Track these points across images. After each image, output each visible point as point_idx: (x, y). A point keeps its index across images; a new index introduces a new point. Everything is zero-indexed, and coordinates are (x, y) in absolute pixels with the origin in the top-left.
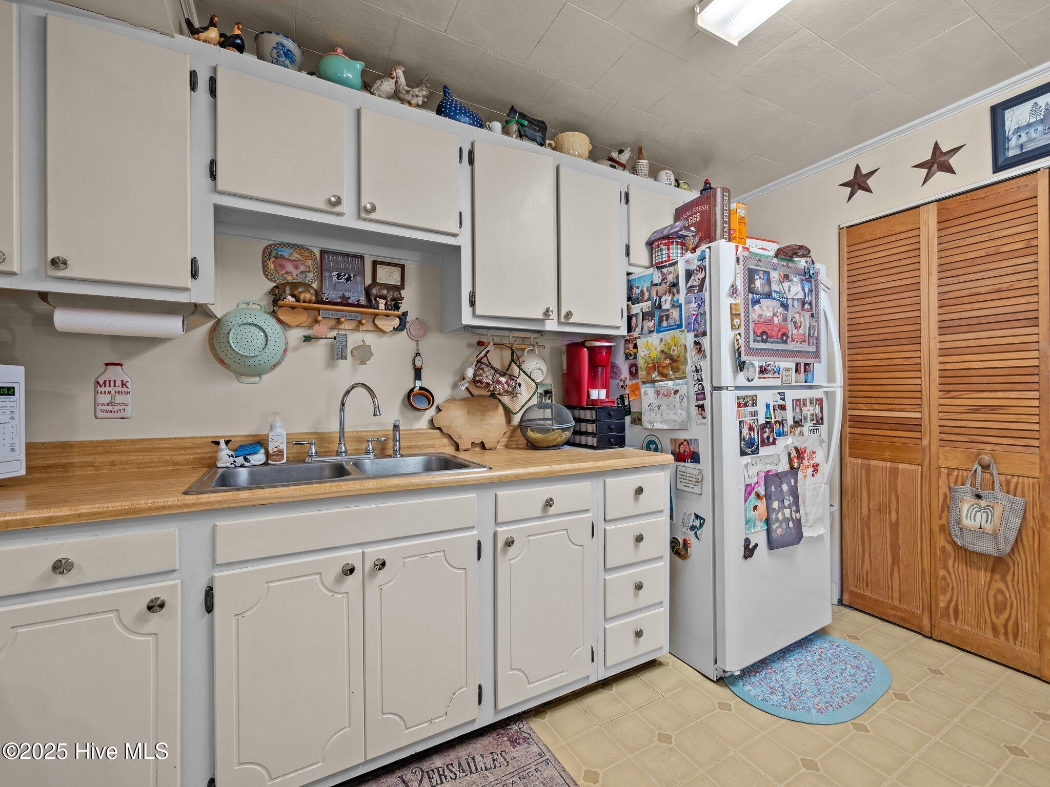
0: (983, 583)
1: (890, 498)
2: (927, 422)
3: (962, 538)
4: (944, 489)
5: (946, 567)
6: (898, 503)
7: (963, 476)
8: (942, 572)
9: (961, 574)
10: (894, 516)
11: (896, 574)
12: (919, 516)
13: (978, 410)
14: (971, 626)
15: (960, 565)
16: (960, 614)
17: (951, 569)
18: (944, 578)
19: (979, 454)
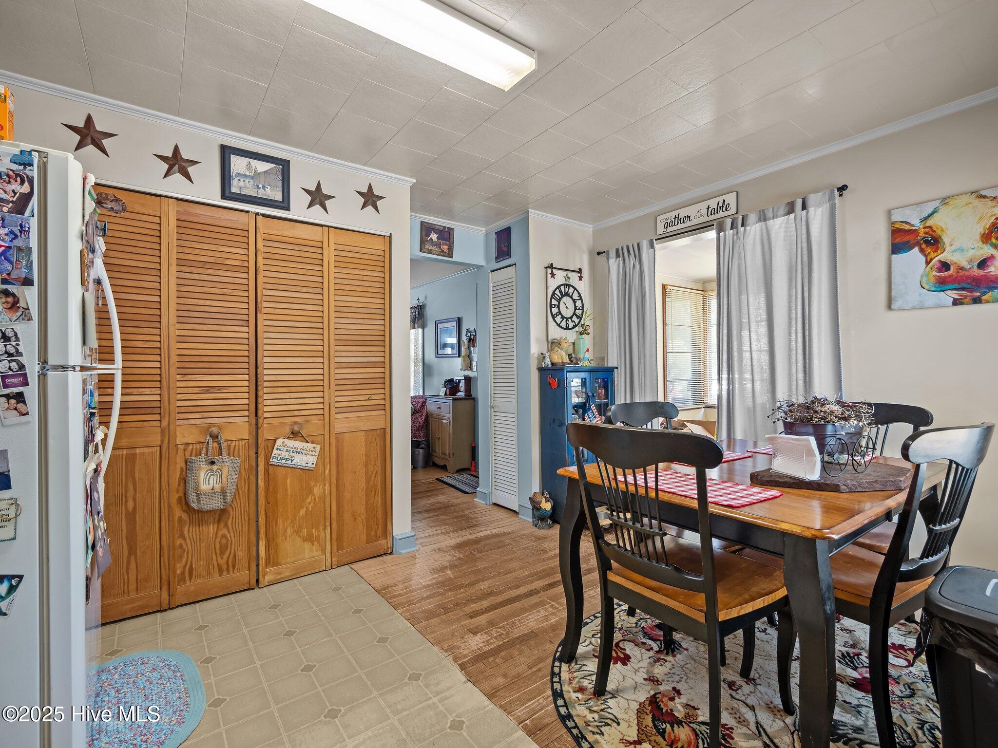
0: (211, 536)
1: (126, 486)
2: (166, 404)
3: (199, 501)
4: (181, 464)
5: (182, 536)
6: (135, 490)
7: (196, 448)
8: (179, 542)
9: (194, 536)
10: (131, 505)
11: (133, 565)
12: (158, 496)
13: (208, 390)
14: (203, 577)
15: (194, 527)
16: (194, 571)
17: (187, 535)
18: (181, 546)
19: (209, 427)
